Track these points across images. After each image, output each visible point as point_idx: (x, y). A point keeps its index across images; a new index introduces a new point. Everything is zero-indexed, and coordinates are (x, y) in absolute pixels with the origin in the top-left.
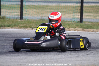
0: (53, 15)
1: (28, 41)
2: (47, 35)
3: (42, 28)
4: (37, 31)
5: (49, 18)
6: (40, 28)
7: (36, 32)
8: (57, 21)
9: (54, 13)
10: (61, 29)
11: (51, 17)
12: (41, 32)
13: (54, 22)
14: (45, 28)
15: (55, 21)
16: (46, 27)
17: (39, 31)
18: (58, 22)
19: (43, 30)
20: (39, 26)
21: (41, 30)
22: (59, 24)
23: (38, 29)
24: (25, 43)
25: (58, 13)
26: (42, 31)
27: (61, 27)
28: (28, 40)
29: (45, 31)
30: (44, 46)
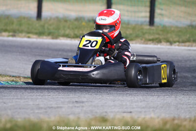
0: (105, 16)
1: (63, 66)
3: (90, 41)
4: (81, 46)
6: (87, 41)
7: (78, 47)
9: (105, 12)
11: (101, 21)
12: (90, 48)
14: (97, 42)
15: (108, 27)
16: (99, 39)
17: (84, 46)
18: (115, 30)
19: (93, 45)
20: (84, 36)
21: (89, 45)
22: (116, 33)
23: (84, 42)
24: (59, 69)
26: (91, 46)
27: (121, 40)
28: (64, 64)
29: (97, 47)
30: (97, 77)
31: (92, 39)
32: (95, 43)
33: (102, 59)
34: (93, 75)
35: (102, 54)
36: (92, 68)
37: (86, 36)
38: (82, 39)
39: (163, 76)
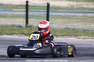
0: (43, 24)
1: (22, 48)
2: (39, 43)
3: (34, 36)
4: (30, 39)
5: (38, 27)
6: (33, 36)
8: (46, 29)
9: (43, 22)
10: (50, 36)
12: (34, 39)
13: (43, 30)
14: (37, 36)
16: (39, 35)
17: (32, 38)
18: (47, 31)
19: (36, 38)
20: (31, 34)
21: (34, 38)
22: (48, 32)
23: (31, 37)
24: (20, 49)
25: (47, 22)
26: (35, 38)
27: (50, 35)
28: (22, 47)
29: (38, 39)
30: (38, 52)
31: (35, 35)
32: (36, 37)
33: (40, 44)
34: (36, 52)
35: (40, 42)
36: (36, 49)
37: (32, 34)
38: (30, 35)
39: (69, 51)
